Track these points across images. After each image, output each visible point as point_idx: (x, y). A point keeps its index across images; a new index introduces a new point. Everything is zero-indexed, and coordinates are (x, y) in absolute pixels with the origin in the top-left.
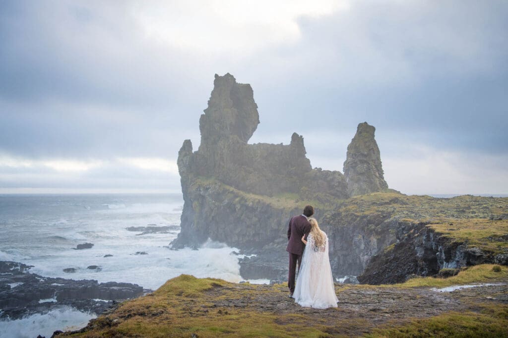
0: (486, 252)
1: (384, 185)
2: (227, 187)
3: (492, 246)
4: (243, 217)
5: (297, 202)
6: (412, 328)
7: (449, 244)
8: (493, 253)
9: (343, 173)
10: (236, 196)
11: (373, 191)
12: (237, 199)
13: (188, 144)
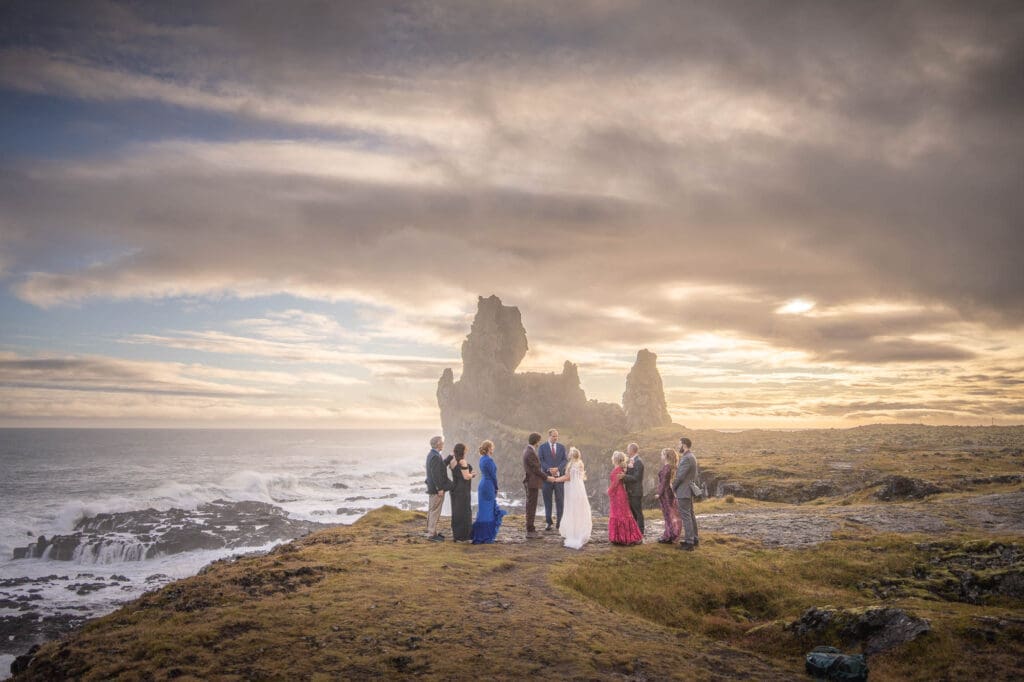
0: (745, 486)
1: (667, 418)
2: (493, 422)
3: (754, 480)
4: (509, 455)
5: (570, 438)
6: (717, 561)
7: (710, 479)
8: (752, 487)
9: (622, 406)
10: (502, 432)
11: (654, 426)
12: (504, 435)
13: (448, 373)
